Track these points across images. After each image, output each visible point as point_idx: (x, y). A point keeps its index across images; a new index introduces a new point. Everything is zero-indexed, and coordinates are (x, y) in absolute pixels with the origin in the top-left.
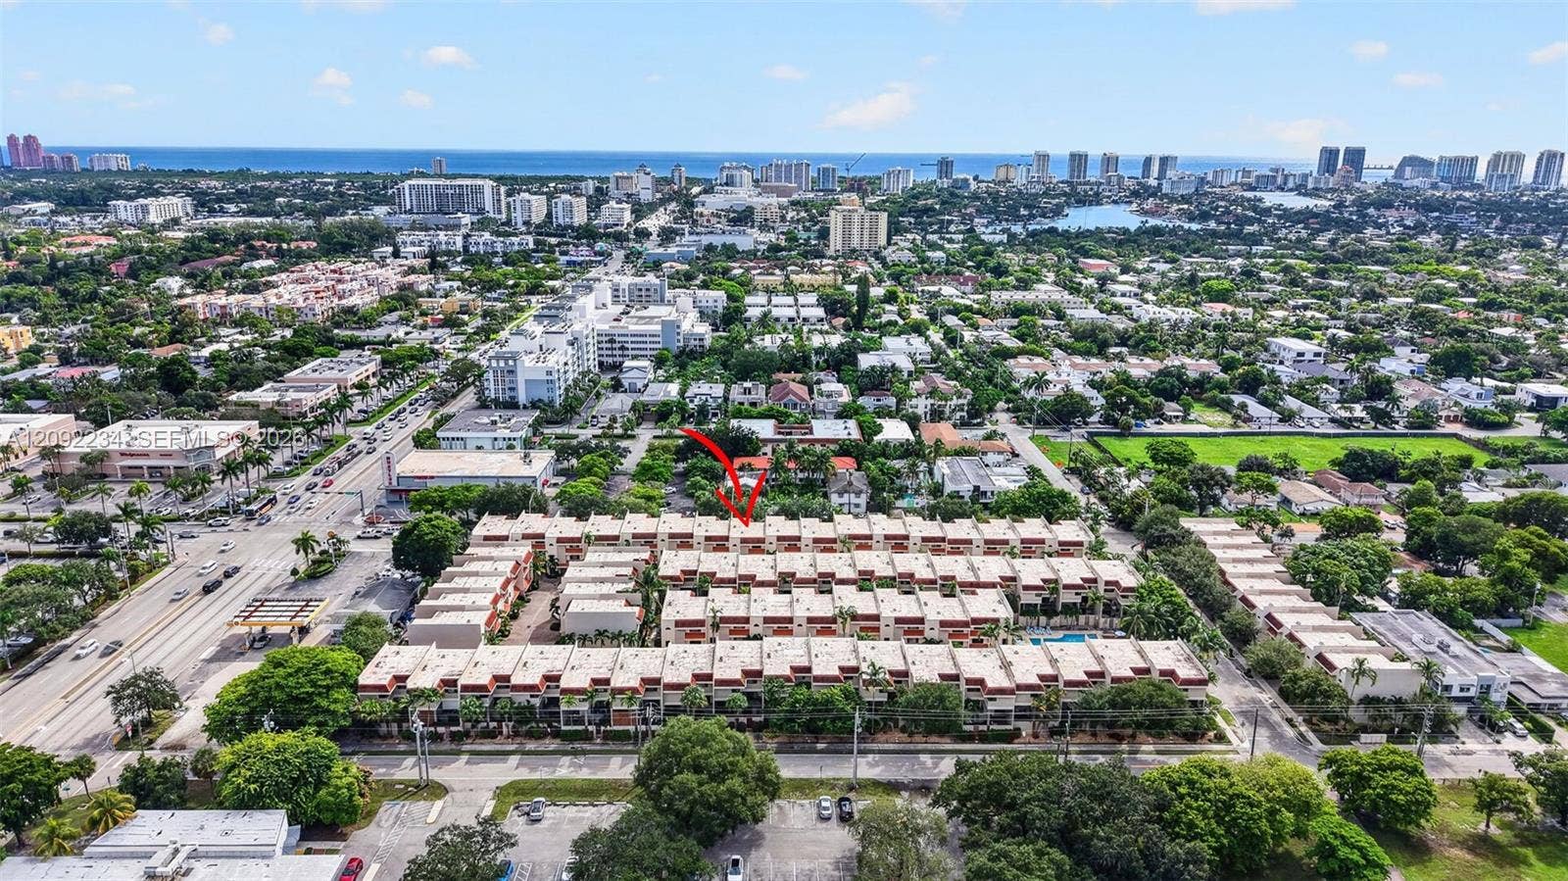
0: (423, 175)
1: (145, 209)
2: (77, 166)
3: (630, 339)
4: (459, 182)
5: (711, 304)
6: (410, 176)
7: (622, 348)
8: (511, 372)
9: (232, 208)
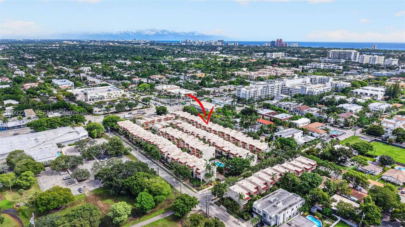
0: (334, 49)
1: (272, 55)
2: (288, 45)
3: (293, 90)
4: (346, 51)
5: (342, 86)
6: (331, 49)
7: (291, 92)
8: (240, 91)
9: (296, 55)
